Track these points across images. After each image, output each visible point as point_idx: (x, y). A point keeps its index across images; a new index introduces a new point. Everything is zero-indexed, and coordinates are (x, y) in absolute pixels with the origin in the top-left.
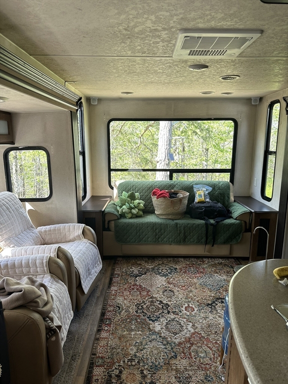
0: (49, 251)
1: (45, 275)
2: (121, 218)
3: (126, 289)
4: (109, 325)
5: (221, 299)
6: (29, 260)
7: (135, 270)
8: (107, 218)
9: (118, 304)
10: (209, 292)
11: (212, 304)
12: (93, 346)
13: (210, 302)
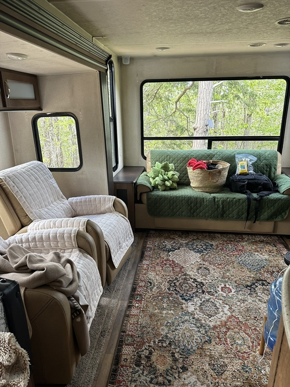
0: (78, 224)
1: (74, 250)
2: (153, 190)
3: (158, 263)
4: (140, 301)
5: (262, 280)
6: (56, 233)
7: (168, 244)
8: (139, 191)
9: (150, 279)
10: (248, 272)
11: (251, 285)
12: (123, 322)
13: (249, 284)
